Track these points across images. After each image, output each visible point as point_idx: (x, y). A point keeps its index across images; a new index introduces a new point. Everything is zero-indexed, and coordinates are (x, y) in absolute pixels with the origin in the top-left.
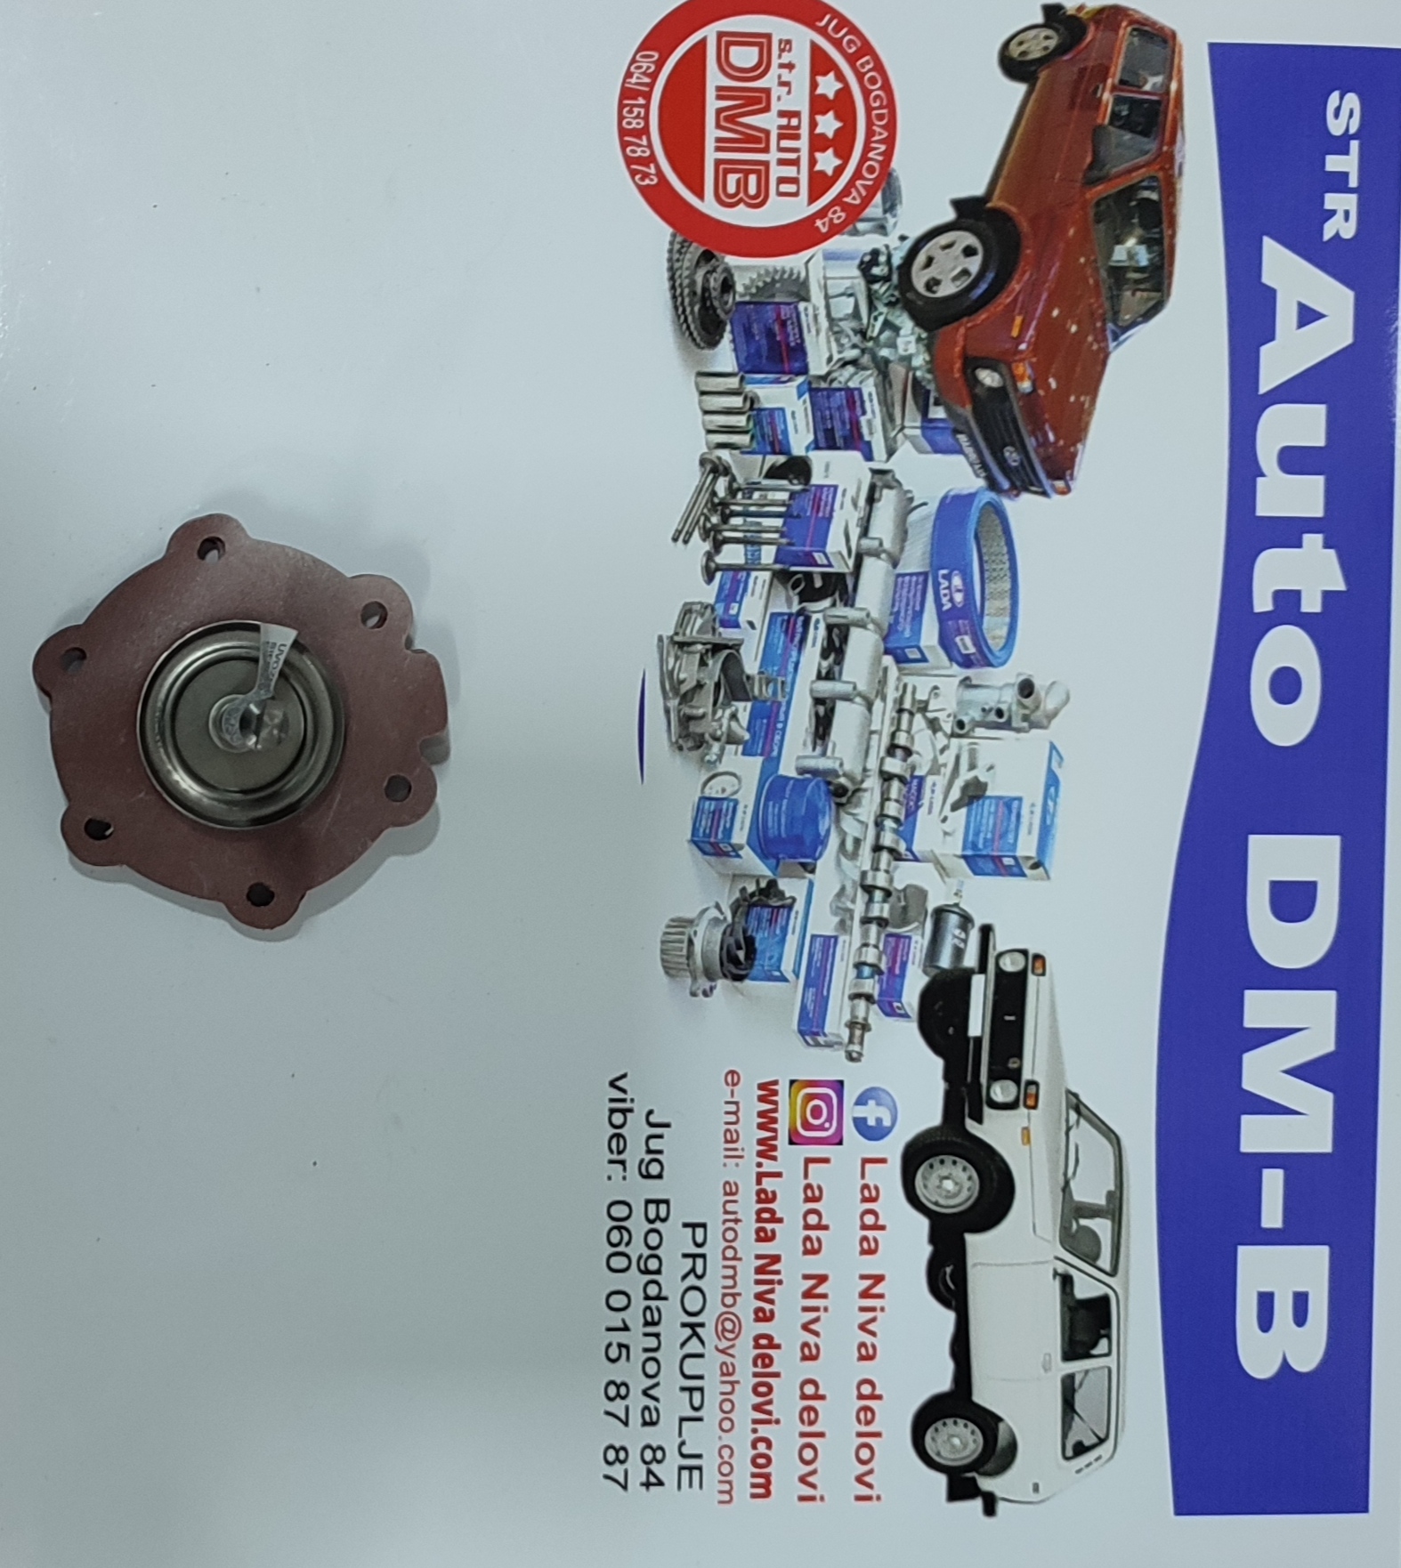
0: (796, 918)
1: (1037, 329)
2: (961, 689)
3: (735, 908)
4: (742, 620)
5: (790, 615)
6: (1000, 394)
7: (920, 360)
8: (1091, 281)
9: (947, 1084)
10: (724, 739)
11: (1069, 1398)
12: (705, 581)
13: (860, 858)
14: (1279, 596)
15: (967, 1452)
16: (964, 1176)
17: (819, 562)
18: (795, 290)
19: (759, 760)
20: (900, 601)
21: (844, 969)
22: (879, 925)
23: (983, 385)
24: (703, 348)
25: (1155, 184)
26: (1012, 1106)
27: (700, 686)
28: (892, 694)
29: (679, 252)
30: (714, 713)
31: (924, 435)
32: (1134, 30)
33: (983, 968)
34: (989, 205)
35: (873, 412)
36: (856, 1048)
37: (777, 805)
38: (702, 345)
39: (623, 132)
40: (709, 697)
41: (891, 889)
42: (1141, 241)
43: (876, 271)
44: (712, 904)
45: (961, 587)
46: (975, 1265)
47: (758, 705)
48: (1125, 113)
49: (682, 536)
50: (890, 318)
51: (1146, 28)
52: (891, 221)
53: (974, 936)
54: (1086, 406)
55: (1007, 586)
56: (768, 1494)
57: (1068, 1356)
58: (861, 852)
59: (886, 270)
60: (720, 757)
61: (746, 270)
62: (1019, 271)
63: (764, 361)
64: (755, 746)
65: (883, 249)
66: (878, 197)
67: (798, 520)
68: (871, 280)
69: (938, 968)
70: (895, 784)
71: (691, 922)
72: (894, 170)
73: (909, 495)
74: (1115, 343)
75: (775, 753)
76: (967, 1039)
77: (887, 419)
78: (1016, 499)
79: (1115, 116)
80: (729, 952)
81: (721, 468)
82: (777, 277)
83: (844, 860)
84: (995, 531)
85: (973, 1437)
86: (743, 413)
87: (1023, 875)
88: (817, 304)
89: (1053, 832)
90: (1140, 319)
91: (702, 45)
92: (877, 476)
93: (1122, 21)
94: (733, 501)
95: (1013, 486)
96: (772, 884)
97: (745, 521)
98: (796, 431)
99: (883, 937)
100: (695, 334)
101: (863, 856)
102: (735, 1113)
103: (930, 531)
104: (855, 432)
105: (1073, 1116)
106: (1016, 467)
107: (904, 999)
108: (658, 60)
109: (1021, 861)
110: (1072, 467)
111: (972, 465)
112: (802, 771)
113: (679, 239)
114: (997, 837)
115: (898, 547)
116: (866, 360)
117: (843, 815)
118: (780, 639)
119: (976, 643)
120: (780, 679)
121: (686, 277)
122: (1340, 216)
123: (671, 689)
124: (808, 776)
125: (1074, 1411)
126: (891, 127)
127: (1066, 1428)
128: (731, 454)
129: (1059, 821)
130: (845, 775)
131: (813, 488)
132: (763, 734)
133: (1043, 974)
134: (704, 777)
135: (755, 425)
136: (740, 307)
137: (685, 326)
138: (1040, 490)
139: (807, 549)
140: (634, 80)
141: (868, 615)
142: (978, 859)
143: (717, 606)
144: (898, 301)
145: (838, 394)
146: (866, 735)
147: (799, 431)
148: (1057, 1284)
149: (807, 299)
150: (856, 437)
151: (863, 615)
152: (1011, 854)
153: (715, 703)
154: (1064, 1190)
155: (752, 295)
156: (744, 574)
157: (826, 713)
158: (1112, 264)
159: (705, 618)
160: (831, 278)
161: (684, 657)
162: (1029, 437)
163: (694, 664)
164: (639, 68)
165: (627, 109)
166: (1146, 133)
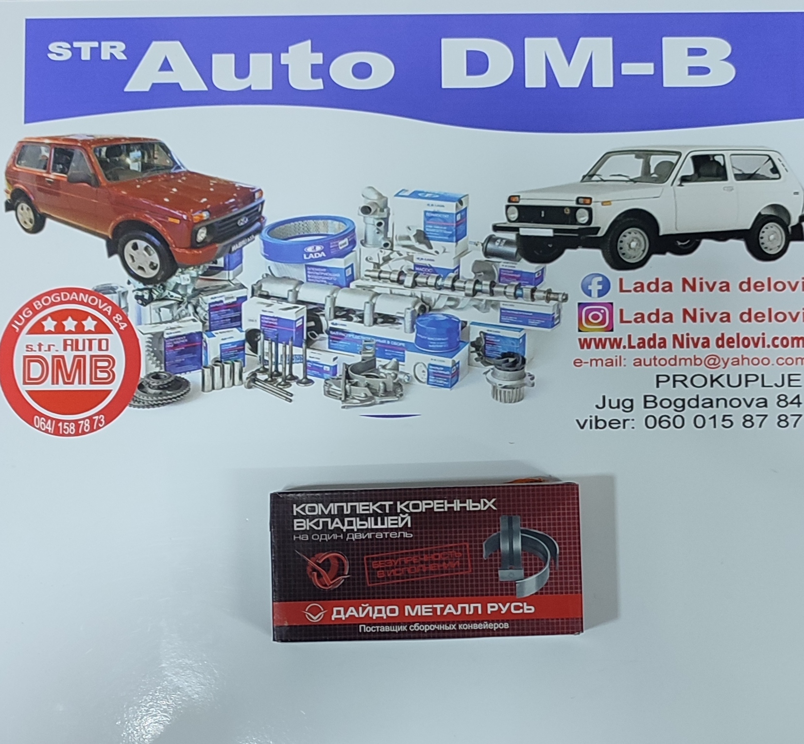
0: (491, 331)
1: (175, 210)
2: (366, 245)
3: (487, 364)
4: (333, 364)
5: (329, 338)
6: (210, 228)
7: (193, 272)
8: (150, 181)
9: (579, 247)
10: (396, 372)
11: (747, 176)
12: (312, 384)
13: (459, 297)
14: (314, 76)
15: (778, 232)
16: (629, 236)
17: (301, 323)
18: (157, 340)
19: (406, 352)
20: (321, 279)
21: (517, 304)
22: (494, 286)
23: (205, 238)
24: (190, 389)
25: (98, 149)
26: (590, 211)
27: (368, 386)
28: (371, 283)
29: (139, 402)
30: (382, 378)
31: (233, 269)
32: (18, 163)
33: (516, 229)
34: (110, 237)
35: (221, 297)
36: (560, 296)
37: (431, 343)
38: (187, 389)
39: (77, 434)
40: (374, 381)
41: (475, 280)
42: (128, 155)
43: (146, 297)
44: (484, 375)
45: (313, 247)
46: (676, 229)
47: (377, 355)
48: (61, 166)
49: (289, 397)
50: (171, 288)
51: (17, 157)
52: (120, 289)
53: (499, 234)
54: (215, 182)
55: (311, 221)
57: (725, 178)
58: (455, 297)
59: (146, 291)
60: (406, 374)
61: (148, 366)
62: (144, 220)
63: (195, 355)
64: (400, 355)
65: (135, 293)
66: (106, 296)
67: (279, 336)
68: (151, 299)
69: (516, 253)
70: (418, 279)
71: (494, 387)
72: (93, 288)
73: (265, 276)
74: (182, 167)
75: (403, 344)
76: (555, 236)
77: (225, 289)
78: (266, 218)
79: (62, 172)
80: (510, 367)
81: (253, 377)
82: (151, 349)
83: (459, 307)
84: (283, 229)
85: (769, 228)
86: (223, 366)
87: (466, 209)
88: (165, 328)
89: (442, 194)
90: (169, 155)
91: (30, 393)
92: (255, 294)
94: (270, 370)
95: (259, 220)
96: (473, 344)
97: (280, 364)
98: (232, 337)
99: (500, 284)
100: (182, 393)
101: (457, 296)
102: (597, 361)
103: (283, 264)
104: (232, 306)
105: (595, 178)
106: (249, 219)
107: (534, 271)
108: (39, 416)
109: (458, 211)
110: (248, 189)
111: (248, 243)
112: (412, 330)
113: (132, 403)
114: (444, 224)
115: (292, 281)
116: (194, 301)
117: (434, 308)
118: (342, 343)
119: (343, 238)
120: (364, 343)
121: (152, 398)
122: (113, 51)
123: (371, 401)
124: (415, 326)
125: (754, 174)
126: (70, 290)
127: (763, 177)
128: (245, 372)
129: (437, 191)
130: (414, 307)
131: (262, 327)
132: (393, 351)
133: (519, 196)
134: (416, 382)
135: (230, 360)
136: (167, 369)
137: (178, 398)
138: (260, 206)
139: (294, 330)
140: (49, 429)
141: (329, 296)
142: (458, 233)
143: (326, 378)
144: (161, 285)
145: (212, 316)
146: (391, 296)
149: (162, 333)
150: (235, 305)
151: (328, 299)
152: (455, 216)
153: (377, 377)
154: (635, 182)
155: (161, 363)
156: (308, 363)
157: (381, 318)
158: (140, 171)
159: (332, 383)
160: (151, 321)
161: (353, 394)
162: (231, 212)
163: (356, 389)
164: (43, 425)
165: (64, 432)
166: (71, 155)
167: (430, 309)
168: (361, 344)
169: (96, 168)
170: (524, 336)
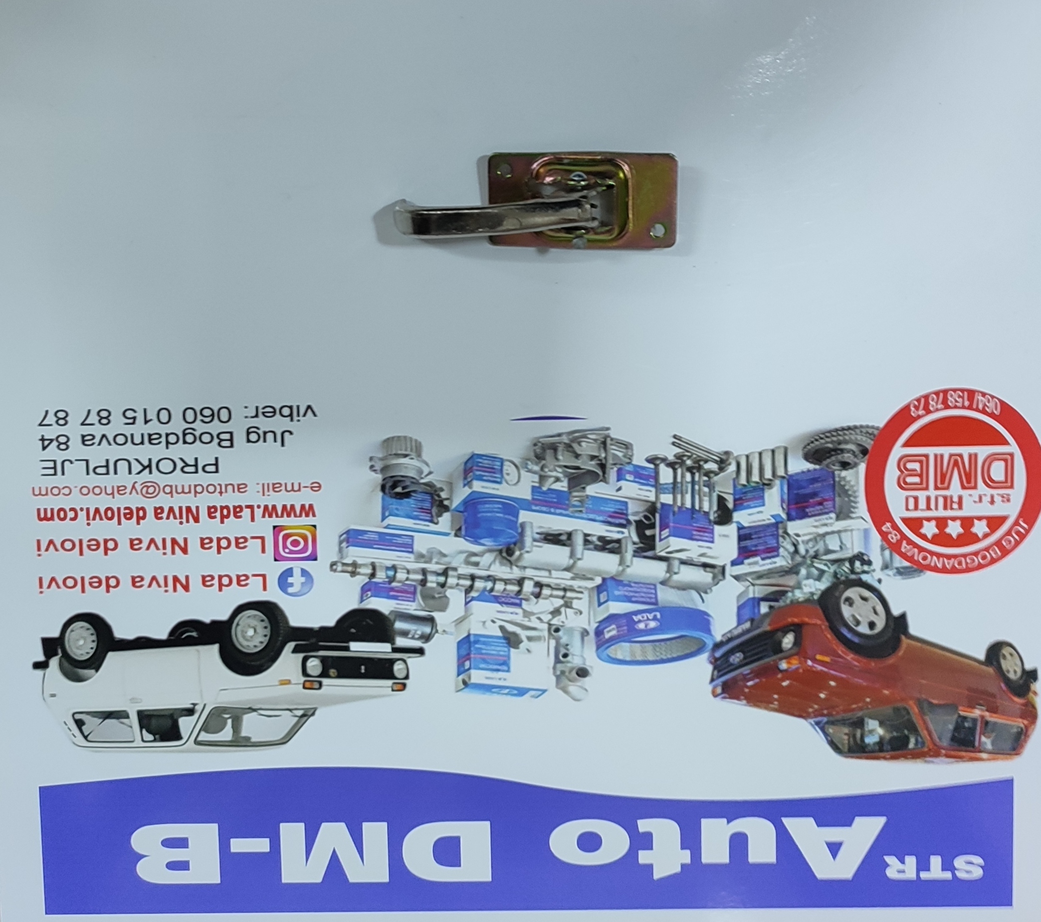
0: (425, 525)
1: (822, 670)
2: (581, 630)
3: (429, 485)
4: (622, 483)
5: (626, 515)
6: (777, 649)
7: (799, 595)
8: (854, 706)
9: (317, 629)
10: (542, 473)
11: (114, 716)
12: (647, 457)
13: (465, 566)
14: (648, 836)
15: (75, 650)
16: (257, 643)
17: (662, 533)
18: (844, 511)
19: (528, 496)
20: (638, 588)
21: (393, 558)
22: (422, 580)
23: (784, 636)
24: (803, 450)
25: (919, 746)
26: (305, 673)
27: (577, 456)
28: (576, 584)
29: (867, 432)
30: (560, 466)
31: (749, 599)
32: (1022, 729)
33: (395, 650)
34: (903, 637)
35: (764, 565)
36: (340, 568)
37: (499, 510)
38: (806, 450)
39: (945, 392)
40: (570, 463)
41: (446, 588)
42: (881, 738)
43: (857, 564)
44: (432, 470)
45: (649, 627)
46: (198, 651)
47: (566, 495)
48: (966, 725)
49: (677, 440)
50: (826, 576)
51: (1023, 737)
52: (891, 573)
53: (417, 644)
54: (772, 706)
55: (651, 658)
56: (41, 519)
57: (140, 714)
58: (470, 567)
59: (858, 570)
60: (530, 471)
61: (856, 478)
62: (860, 659)
63: (795, 492)
64: (538, 494)
65: (872, 568)
66: (906, 564)
67: (690, 517)
68: (851, 561)
69: (395, 621)
70: (516, 588)
71: (419, 455)
72: (925, 574)
73: (708, 591)
74: (813, 723)
75: (534, 508)
76: (347, 642)
77: (760, 574)
78: (708, 662)
80: (400, 481)
81: (723, 465)
82: (852, 498)
83: (465, 555)
84: (686, 648)
85: (84, 653)
86: (761, 479)
87: (459, 675)
88: (834, 525)
89: (488, 694)
90: (829, 739)
91: (1005, 442)
92: (722, 568)
93: (1028, 720)
94: (702, 474)
95: (716, 660)
96: (447, 509)
97: (688, 483)
98: (750, 515)
99: (414, 583)
100: (812, 445)
101: (468, 568)
102: (293, 489)
103: (684, 605)
104: (750, 554)
105: (300, 713)
106: (729, 661)
107: (372, 598)
108: (994, 413)
109: (468, 672)
110: (731, 697)
111: (730, 631)
112: (523, 526)
113: (876, 432)
114: (485, 657)
115: (674, 585)
116: (798, 559)
117: (494, 554)
118: (611, 509)
119: (612, 639)
120: (584, 509)
121: (850, 438)
123: (574, 437)
124: (520, 530)
125: (105, 719)
126: (954, 571)
127: (95, 714)
128: (733, 471)
129: (495, 696)
130: (521, 555)
131: (711, 527)
132: (547, 499)
133: (393, 690)
134: (517, 461)
135: (752, 487)
136: (831, 474)
137: (817, 438)
138: (715, 677)
139: (671, 524)
140: (980, 398)
141: (628, 566)
142: (468, 644)
143: (631, 466)
144: (838, 579)
145: (775, 541)
146: (550, 568)
147: (749, 516)
148: (189, 706)
149: (838, 518)
150: (746, 554)
151: (628, 563)
152: (472, 666)
153: (566, 467)
154: (250, 708)
155: (839, 482)
156: (653, 483)
157: (562, 541)
158: (866, 720)
159: (623, 458)
160: (852, 534)
161: (595, 445)
162: (750, 669)
163: (592, 451)
164: (989, 401)
165: (961, 394)
166: (953, 739)
167: (500, 551)
168: (587, 508)
169: (921, 722)
170: (383, 520)
